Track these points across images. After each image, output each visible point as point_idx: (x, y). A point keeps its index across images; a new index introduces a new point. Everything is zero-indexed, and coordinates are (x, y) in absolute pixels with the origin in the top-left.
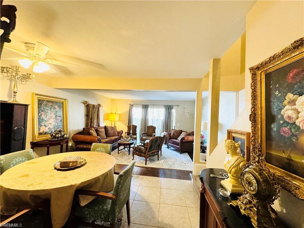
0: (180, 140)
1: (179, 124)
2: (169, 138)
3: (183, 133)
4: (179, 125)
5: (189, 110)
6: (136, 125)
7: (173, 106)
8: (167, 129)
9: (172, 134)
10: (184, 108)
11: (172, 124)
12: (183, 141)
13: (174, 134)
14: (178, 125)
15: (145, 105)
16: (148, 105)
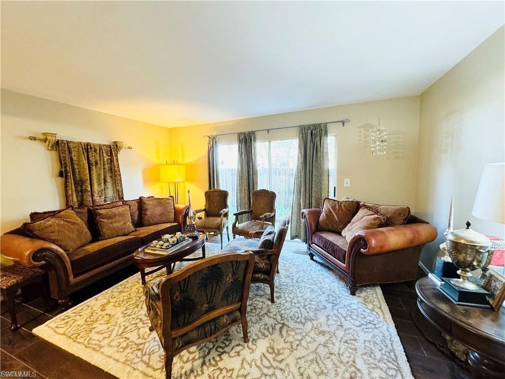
0: (349, 239)
1: (348, 180)
2: (313, 227)
3: (361, 213)
4: (349, 185)
5: (383, 128)
6: (225, 189)
7: (326, 125)
8: (310, 196)
9: (323, 216)
10: (367, 127)
11: (325, 182)
12: (362, 250)
13: (329, 215)
14: (347, 182)
15: (244, 134)
16: (254, 133)
